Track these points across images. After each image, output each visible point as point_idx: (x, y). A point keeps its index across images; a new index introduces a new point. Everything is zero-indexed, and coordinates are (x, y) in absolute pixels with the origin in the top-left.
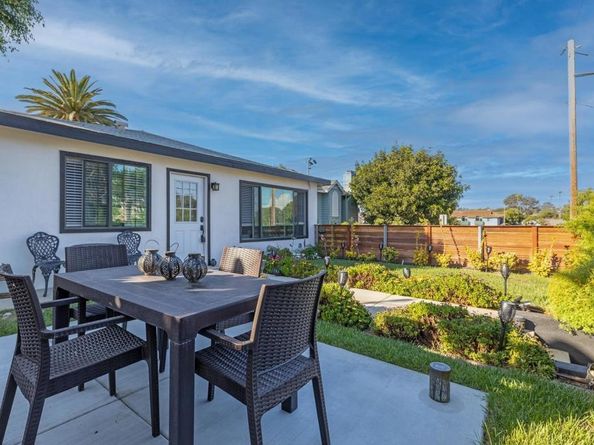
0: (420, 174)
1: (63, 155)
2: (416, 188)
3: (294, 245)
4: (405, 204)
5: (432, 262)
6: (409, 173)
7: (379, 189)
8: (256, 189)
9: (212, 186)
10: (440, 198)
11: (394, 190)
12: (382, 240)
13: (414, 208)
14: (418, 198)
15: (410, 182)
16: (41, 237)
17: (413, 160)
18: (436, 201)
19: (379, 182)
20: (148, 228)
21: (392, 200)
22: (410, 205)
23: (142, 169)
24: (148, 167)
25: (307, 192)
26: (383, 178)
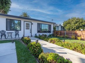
0: (77, 22)
1: (7, 19)
2: (76, 25)
3: (48, 34)
4: (74, 27)
5: (76, 39)
6: (75, 22)
7: (68, 25)
8: (41, 25)
9: (32, 24)
10: (82, 26)
11: (71, 25)
12: (65, 33)
13: (76, 28)
14: (77, 26)
15: (75, 24)
16: (3, 31)
17: (76, 20)
18: (81, 27)
19: (68, 24)
20: (21, 30)
21: (71, 27)
22: (75, 28)
23: (20, 21)
24: (21, 21)
25: (51, 25)
26: (69, 23)
